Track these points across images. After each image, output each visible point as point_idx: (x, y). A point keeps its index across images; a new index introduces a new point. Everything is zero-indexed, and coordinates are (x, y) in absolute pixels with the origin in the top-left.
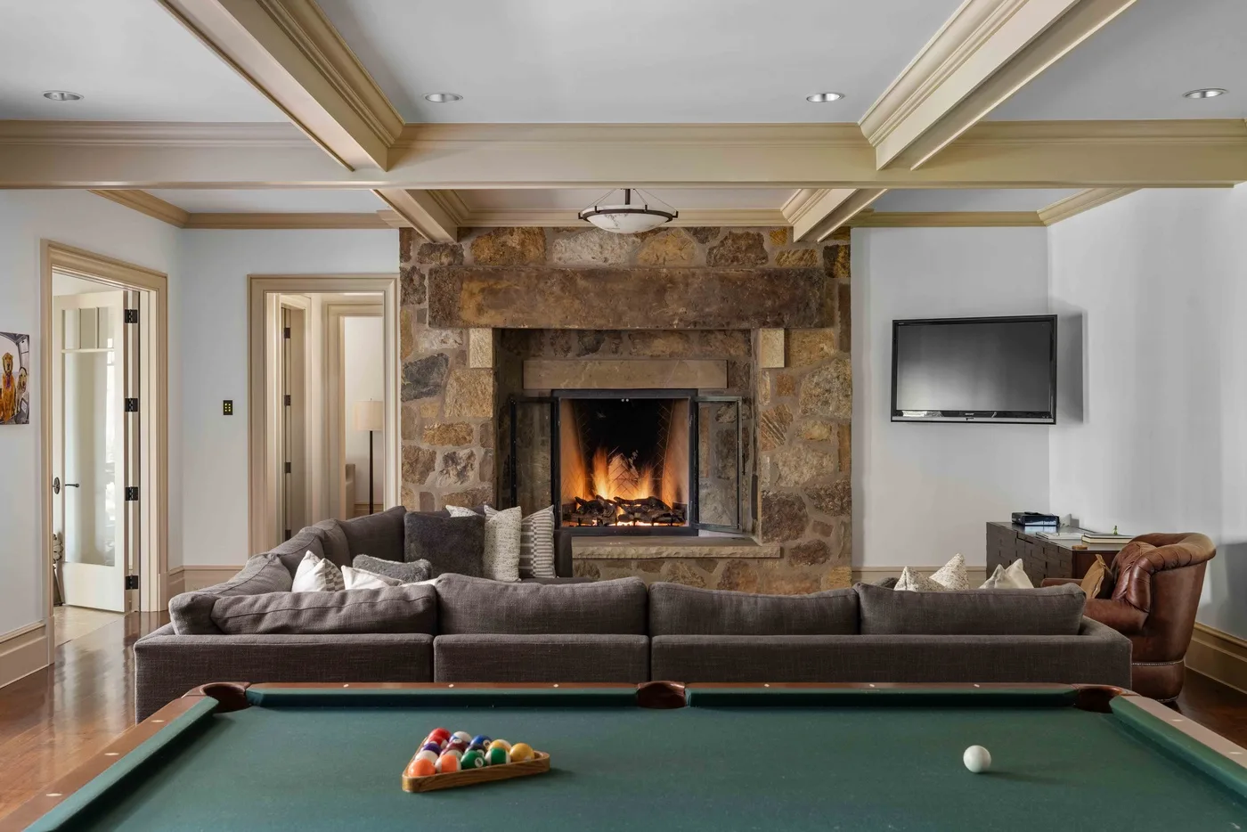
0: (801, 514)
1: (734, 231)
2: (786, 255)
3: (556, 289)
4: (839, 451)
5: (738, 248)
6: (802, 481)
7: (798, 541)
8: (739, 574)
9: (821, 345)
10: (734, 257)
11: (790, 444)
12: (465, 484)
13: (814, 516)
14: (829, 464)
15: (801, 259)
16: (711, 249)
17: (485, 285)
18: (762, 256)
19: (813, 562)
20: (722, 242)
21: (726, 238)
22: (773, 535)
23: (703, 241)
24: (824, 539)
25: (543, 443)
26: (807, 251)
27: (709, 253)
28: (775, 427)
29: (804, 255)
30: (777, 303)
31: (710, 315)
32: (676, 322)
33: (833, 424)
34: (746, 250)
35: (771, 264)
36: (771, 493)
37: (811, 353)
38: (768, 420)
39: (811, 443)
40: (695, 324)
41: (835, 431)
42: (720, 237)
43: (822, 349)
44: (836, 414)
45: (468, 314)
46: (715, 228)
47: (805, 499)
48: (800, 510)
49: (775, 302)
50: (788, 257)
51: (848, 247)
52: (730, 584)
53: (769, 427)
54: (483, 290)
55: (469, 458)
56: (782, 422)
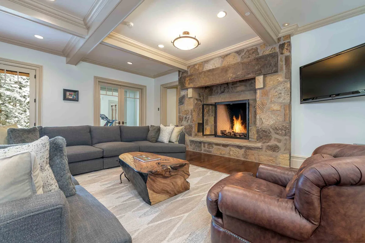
0: (269, 135)
1: (248, 49)
2: (265, 51)
3: (203, 76)
4: (284, 114)
5: (250, 54)
6: (270, 124)
7: (268, 144)
8: (249, 152)
9: (278, 78)
10: (248, 57)
11: (266, 112)
12: (188, 123)
13: (274, 136)
14: (281, 119)
15: (271, 51)
16: (242, 57)
17: (190, 78)
18: (257, 54)
19: (274, 151)
20: (245, 53)
21: (246, 52)
22: (260, 141)
23: (239, 55)
24: (278, 144)
25: (212, 115)
26: (272, 48)
27: (241, 58)
28: (261, 107)
29: (272, 49)
30: (260, 67)
31: (239, 75)
32: (230, 79)
33: (282, 105)
34: (252, 53)
35: (260, 55)
36: (259, 128)
37: (274, 82)
38: (259, 105)
39: (273, 111)
40: (235, 78)
41: (282, 107)
42: (244, 52)
43: (278, 79)
44: (283, 101)
45: (187, 85)
46: (243, 49)
47: (271, 130)
48: (269, 133)
49: (259, 66)
50: (266, 52)
51: (289, 42)
52: (246, 154)
53: (259, 107)
54: (189, 79)
55: (189, 118)
56: (263, 105)
